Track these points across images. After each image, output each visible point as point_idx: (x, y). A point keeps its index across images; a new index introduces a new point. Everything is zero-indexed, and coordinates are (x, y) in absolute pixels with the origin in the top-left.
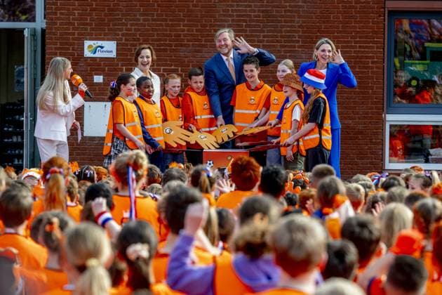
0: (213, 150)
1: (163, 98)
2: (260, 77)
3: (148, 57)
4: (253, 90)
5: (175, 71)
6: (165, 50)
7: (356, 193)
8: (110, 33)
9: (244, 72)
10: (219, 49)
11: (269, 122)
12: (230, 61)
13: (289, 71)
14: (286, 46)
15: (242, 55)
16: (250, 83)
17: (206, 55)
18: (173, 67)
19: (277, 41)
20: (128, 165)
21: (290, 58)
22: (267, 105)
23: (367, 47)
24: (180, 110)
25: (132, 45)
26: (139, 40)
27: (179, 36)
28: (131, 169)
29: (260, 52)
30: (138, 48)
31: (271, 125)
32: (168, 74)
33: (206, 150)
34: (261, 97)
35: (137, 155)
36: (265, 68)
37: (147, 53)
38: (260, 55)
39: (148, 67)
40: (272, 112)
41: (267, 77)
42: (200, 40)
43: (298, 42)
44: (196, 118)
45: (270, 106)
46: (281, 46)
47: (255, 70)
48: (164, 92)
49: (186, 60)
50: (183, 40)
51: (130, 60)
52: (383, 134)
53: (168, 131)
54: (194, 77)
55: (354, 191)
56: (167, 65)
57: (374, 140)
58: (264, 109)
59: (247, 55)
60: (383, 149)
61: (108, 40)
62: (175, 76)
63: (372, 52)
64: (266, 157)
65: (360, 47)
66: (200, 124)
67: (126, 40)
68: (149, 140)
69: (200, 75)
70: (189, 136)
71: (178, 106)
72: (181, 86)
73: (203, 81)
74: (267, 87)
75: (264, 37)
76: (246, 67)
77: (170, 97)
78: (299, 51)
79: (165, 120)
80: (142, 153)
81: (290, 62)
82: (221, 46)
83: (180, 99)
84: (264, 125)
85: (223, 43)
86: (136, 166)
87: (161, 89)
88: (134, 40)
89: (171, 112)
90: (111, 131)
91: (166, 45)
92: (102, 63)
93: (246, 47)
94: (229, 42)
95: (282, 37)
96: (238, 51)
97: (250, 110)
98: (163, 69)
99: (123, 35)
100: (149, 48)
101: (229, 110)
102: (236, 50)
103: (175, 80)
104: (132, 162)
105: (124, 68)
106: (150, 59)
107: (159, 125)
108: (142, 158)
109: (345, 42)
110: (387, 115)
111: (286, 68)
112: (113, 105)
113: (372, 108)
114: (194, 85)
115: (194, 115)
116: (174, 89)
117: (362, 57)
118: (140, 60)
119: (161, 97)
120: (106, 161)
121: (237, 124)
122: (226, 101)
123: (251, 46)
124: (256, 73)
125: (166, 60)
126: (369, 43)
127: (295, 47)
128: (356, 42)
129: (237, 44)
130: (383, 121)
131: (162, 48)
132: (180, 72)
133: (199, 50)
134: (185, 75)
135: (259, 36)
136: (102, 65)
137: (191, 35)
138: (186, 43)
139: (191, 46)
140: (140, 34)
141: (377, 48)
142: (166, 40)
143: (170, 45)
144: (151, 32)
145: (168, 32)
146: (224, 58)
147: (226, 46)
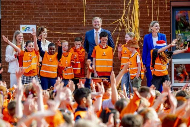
4: (104, 48)
5: (66, 39)
8: (33, 21)
18: (65, 37)
27: (68, 21)
42: (78, 24)
50: (70, 24)
60: (171, 76)
61: (32, 24)
63: (164, 28)
67: (41, 24)
75: (110, 21)
82: (95, 25)
88: (45, 24)
89: (62, 59)
91: (61, 26)
94: (100, 23)
98: (60, 38)
99: (40, 21)
103: (66, 43)
110: (173, 59)
126: (163, 23)
131: (59, 28)
132: (68, 40)
133: (77, 28)
134: (71, 41)
135: (108, 21)
136: (29, 37)
137: (74, 21)
138: (71, 25)
139: (74, 26)
140: (48, 21)
141: (167, 25)
142: (61, 24)
143: (63, 26)
144: (53, 20)
145: (62, 20)
146: (95, 31)
147: (99, 25)
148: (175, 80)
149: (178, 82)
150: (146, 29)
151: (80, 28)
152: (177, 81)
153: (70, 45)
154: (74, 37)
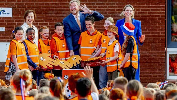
0: (68, 69)
1: (39, 40)
2: (95, 27)
3: (32, 17)
4: (91, 35)
5: (46, 24)
6: (40, 13)
7: (152, 93)
8: (9, 3)
9: (86, 25)
10: (71, 11)
11: (101, 54)
12: (78, 18)
13: (111, 24)
14: (109, 10)
15: (85, 14)
16: (89, 31)
17: (64, 15)
18: (45, 22)
19: (105, 7)
20: (20, 78)
21: (112, 16)
22: (100, 44)
23: (156, 10)
24: (49, 46)
25: (21, 10)
26: (25, 7)
27: (49, 4)
28: (22, 80)
29: (95, 13)
30: (26, 12)
31: (102, 56)
32: (42, 26)
33: (64, 69)
34: (96, 39)
35: (25, 72)
36: (97, 22)
37: (32, 15)
38: (95, 15)
39: (32, 22)
40: (103, 48)
41: (99, 27)
42: (61, 7)
43: (116, 7)
44: (58, 52)
45: (101, 44)
46: (107, 10)
47: (92, 24)
48: (40, 36)
49: (52, 18)
50: (50, 7)
51: (21, 18)
52: (165, 59)
53: (42, 59)
54: (57, 27)
55: (151, 92)
56: (41, 21)
57: (160, 63)
58: (98, 46)
59: (87, 15)
60: (165, 68)
61: (8, 7)
62: (46, 27)
63: (159, 13)
64: (99, 73)
65: (152, 10)
66: (61, 55)
67: (18, 7)
68: (31, 64)
69: (61, 25)
70: (54, 62)
71: (48, 45)
72: (50, 33)
73: (62, 29)
74: (99, 33)
75: (97, 4)
76: (87, 22)
77: (43, 39)
78: (117, 12)
79: (40, 53)
80: (28, 71)
81: (112, 19)
82: (72, 10)
83: (49, 40)
84: (98, 56)
85: (73, 8)
86: (25, 78)
87: (38, 35)
88: (23, 7)
89: (44, 48)
90: (9, 59)
91: (40, 10)
92: (4, 20)
93: (87, 10)
94: (77, 7)
95: (107, 4)
96: (82, 12)
97: (90, 46)
98: (39, 23)
99: (16, 4)
100: (33, 12)
101: (77, 46)
102: (81, 12)
103: (46, 30)
104: (22, 75)
105: (17, 23)
106: (33, 18)
107: (37, 56)
108: (28, 73)
109: (143, 7)
110: (167, 48)
111: (109, 22)
112: (10, 44)
113: (159, 45)
114: (58, 32)
115: (57, 50)
116: (46, 35)
117: (153, 16)
118: (27, 18)
119: (38, 39)
120: (7, 76)
121: (82, 55)
122: (76, 41)
123: (90, 9)
124: (92, 26)
125: (41, 18)
126: (157, 7)
127: (114, 10)
128: (149, 7)
129: (82, 8)
130: (165, 52)
131: (38, 11)
132: (49, 25)
133: (59, 12)
134: (52, 26)
135: (94, 4)
136: (4, 21)
137: (55, 4)
138: (52, 8)
139: (55, 10)
140: (25, 3)
141: (162, 10)
142: (40, 7)
143: (43, 10)
144: (32, 2)
145: (42, 2)
146: (75, 16)
147: (75, 9)
148: (170, 72)
149: (173, 75)
150: (138, 14)
151: (63, 12)
152: (172, 73)
153: (51, 31)
154: (55, 22)
